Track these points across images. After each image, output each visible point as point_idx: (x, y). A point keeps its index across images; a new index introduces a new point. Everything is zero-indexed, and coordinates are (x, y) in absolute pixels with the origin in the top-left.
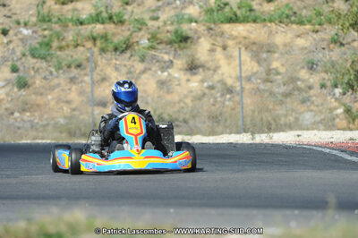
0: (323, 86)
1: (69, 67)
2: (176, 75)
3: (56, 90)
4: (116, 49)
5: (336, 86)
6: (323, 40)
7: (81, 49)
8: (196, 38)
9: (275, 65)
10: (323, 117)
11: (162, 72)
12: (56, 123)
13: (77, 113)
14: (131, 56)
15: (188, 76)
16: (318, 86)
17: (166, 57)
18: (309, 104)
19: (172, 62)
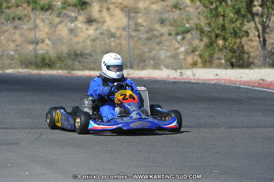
0: (170, 34)
1: (14, 19)
2: (80, 25)
3: (6, 33)
4: (42, 9)
5: (177, 34)
6: (168, 6)
7: (20, 8)
8: (90, 2)
9: (140, 20)
10: (171, 53)
11: (71, 23)
12: (8, 54)
13: (19, 48)
14: (52, 13)
15: (87, 26)
16: (166, 34)
17: (73, 15)
18: (161, 45)
19: (76, 17)
